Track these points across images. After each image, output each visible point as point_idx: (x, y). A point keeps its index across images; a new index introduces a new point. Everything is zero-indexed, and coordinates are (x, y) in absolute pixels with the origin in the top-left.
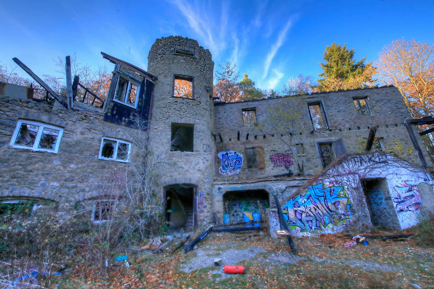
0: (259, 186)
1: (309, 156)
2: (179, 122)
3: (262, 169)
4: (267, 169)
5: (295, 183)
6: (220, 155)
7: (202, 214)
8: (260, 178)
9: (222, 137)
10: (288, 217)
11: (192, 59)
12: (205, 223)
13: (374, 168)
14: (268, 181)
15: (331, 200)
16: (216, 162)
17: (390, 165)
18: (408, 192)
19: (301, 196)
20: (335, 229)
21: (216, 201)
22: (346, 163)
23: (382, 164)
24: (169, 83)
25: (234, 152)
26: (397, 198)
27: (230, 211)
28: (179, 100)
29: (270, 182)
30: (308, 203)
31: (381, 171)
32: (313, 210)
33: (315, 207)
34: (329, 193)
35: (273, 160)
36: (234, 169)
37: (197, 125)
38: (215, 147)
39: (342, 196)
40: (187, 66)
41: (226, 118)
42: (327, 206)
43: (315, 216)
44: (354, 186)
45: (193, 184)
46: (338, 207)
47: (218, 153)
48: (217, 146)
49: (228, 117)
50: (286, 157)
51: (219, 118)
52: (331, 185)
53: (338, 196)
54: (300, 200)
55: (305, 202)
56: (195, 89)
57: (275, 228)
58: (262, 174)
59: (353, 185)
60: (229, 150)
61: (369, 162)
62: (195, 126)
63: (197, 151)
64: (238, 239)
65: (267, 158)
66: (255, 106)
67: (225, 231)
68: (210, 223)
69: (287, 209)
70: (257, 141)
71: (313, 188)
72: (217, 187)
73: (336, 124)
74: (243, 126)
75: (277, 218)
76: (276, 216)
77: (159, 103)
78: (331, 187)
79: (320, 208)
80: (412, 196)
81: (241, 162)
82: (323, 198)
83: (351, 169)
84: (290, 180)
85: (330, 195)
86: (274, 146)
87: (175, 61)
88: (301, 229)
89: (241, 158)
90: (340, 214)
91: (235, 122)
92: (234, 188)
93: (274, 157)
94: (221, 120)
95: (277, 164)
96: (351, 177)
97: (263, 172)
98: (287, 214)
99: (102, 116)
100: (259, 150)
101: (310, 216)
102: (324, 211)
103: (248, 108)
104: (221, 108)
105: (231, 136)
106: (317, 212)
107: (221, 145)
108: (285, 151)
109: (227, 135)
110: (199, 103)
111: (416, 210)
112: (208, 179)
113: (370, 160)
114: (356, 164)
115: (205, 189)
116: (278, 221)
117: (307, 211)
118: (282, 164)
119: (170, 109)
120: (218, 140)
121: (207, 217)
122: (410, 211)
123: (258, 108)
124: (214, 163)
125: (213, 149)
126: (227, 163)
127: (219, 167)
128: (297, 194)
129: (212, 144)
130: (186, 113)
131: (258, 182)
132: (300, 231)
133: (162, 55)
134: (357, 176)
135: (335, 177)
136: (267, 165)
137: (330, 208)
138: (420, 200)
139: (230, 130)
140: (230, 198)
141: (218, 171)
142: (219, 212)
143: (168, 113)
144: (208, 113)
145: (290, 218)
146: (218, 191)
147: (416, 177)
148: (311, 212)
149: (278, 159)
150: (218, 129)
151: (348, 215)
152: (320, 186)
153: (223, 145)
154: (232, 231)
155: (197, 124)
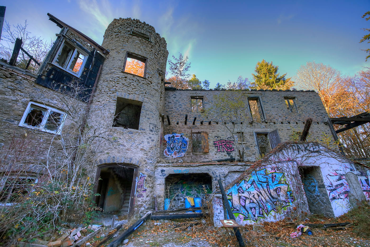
0: (203, 170)
1: (248, 144)
2: (126, 97)
3: (206, 153)
4: (210, 154)
5: (237, 168)
6: (166, 137)
7: (140, 199)
8: (204, 162)
9: (171, 120)
10: (232, 203)
11: (147, 42)
12: (143, 209)
13: (310, 157)
14: (212, 165)
15: (273, 186)
16: (162, 144)
17: (322, 154)
18: (338, 180)
19: (245, 181)
20: (277, 217)
21: (158, 184)
22: (285, 151)
23: (316, 154)
24: (120, 58)
25: (180, 135)
26: (330, 186)
27: (172, 195)
28: (129, 76)
29: (214, 166)
30: (252, 189)
31: (316, 160)
32: (256, 196)
33: (259, 193)
34: (271, 179)
35: (216, 145)
36: (178, 152)
37: (146, 104)
38: (162, 128)
39: (282, 182)
40: (141, 47)
41: (176, 103)
42: (269, 192)
43: (258, 202)
44: (293, 174)
45: (134, 165)
46: (280, 193)
47: (165, 135)
48: (164, 128)
49: (177, 102)
50: (228, 143)
51: (169, 102)
52: (273, 171)
53: (280, 183)
54: (244, 186)
55: (249, 188)
56: (147, 69)
57: (218, 216)
58: (206, 158)
59: (292, 171)
60: (176, 133)
61: (305, 151)
62: (143, 104)
63: (143, 130)
64: (178, 228)
65: (211, 143)
66: (202, 95)
67: (164, 218)
68: (148, 209)
69: (231, 195)
70: (203, 127)
71: (256, 174)
72: (160, 169)
73: (271, 118)
74: (190, 112)
75: (221, 204)
76: (220, 203)
77: (107, 76)
78: (272, 173)
79: (263, 194)
80: (342, 185)
81: (187, 145)
82: (265, 184)
83: (290, 156)
84: (232, 165)
85: (272, 181)
86: (218, 132)
87: (130, 40)
88: (244, 217)
89: (186, 142)
90: (282, 201)
91: (183, 107)
92: (178, 170)
93: (218, 143)
94: (170, 104)
95: (220, 149)
96: (290, 164)
97: (206, 156)
98: (231, 200)
99: (34, 78)
100: (204, 135)
101: (253, 202)
102: (267, 198)
103: (197, 97)
104: (171, 93)
105: (179, 120)
106: (260, 199)
107: (168, 128)
108: (227, 138)
109: (175, 119)
110: (150, 83)
111: (346, 198)
112: (151, 160)
113: (306, 149)
114: (294, 152)
115: (146, 171)
116: (222, 207)
117: (250, 197)
118: (224, 149)
119: (118, 83)
120: (166, 123)
121: (146, 201)
122: (341, 199)
123: (206, 97)
124: (159, 144)
125: (160, 130)
126: (173, 145)
127: (164, 149)
128: (242, 179)
129: (160, 125)
130: (135, 90)
131: (202, 165)
132: (243, 219)
133: (117, 33)
134: (295, 163)
135: (277, 163)
136: (211, 150)
137: (272, 194)
138: (348, 189)
139: (178, 114)
140: (172, 182)
141: (163, 154)
142: (159, 197)
143: (115, 87)
144: (158, 95)
145: (234, 205)
146: (161, 174)
147: (344, 167)
148: (255, 198)
149: (221, 145)
150: (166, 112)
151: (289, 202)
152: (262, 172)
153: (171, 128)
154: (172, 219)
155: (145, 102)
